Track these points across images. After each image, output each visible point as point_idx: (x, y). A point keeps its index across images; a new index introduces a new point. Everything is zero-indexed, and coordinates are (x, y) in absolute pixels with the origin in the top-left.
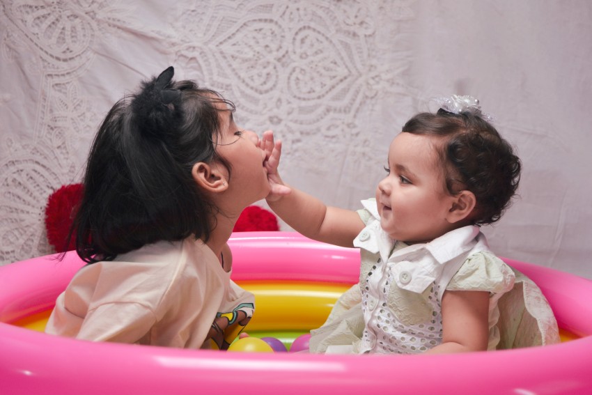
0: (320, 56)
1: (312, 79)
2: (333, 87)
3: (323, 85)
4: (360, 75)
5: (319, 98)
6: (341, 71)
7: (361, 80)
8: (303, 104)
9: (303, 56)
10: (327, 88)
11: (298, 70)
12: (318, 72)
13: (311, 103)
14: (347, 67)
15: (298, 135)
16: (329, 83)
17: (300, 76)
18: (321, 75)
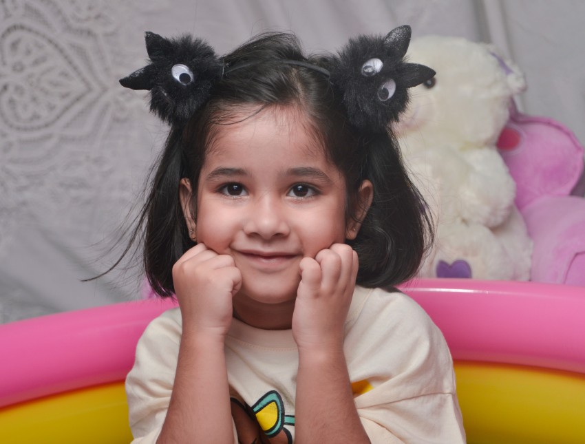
0: (43, 66)
1: (34, 99)
2: (67, 109)
3: (51, 108)
4: (105, 90)
5: (47, 125)
6: (77, 86)
7: (107, 97)
8: (26, 136)
9: (18, 68)
10: (57, 111)
11: (11, 89)
12: (42, 90)
13: (37, 134)
14: (84, 80)
15: (23, 182)
16: (60, 104)
17: (16, 97)
18: (47, 93)
